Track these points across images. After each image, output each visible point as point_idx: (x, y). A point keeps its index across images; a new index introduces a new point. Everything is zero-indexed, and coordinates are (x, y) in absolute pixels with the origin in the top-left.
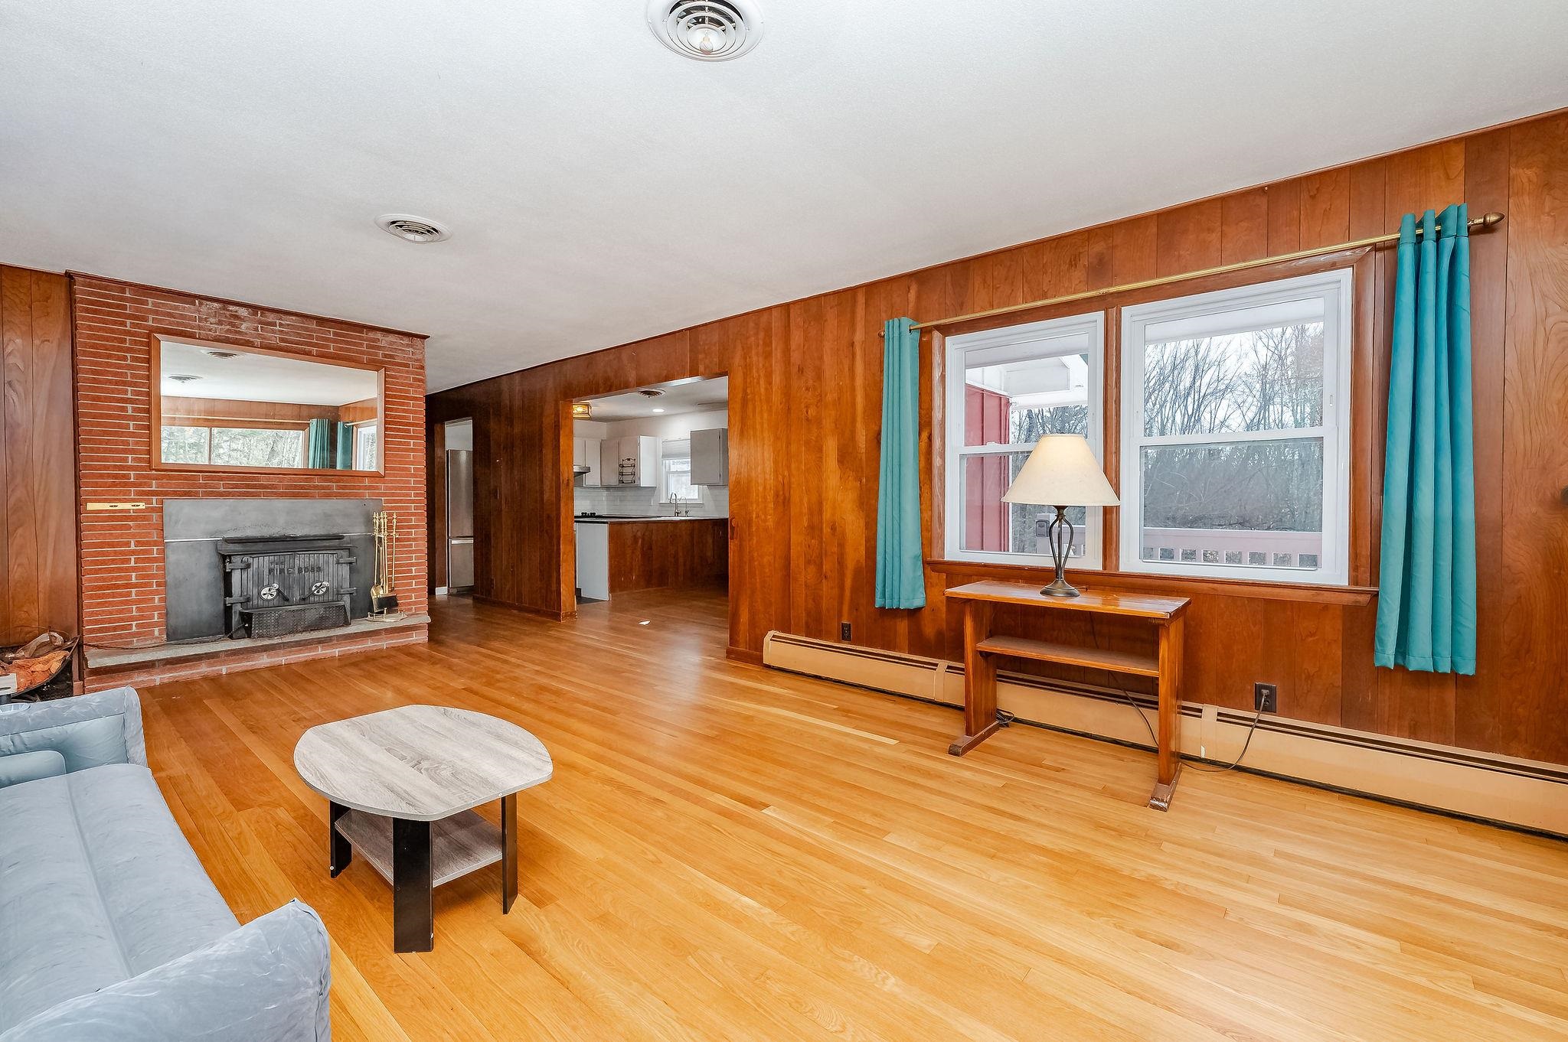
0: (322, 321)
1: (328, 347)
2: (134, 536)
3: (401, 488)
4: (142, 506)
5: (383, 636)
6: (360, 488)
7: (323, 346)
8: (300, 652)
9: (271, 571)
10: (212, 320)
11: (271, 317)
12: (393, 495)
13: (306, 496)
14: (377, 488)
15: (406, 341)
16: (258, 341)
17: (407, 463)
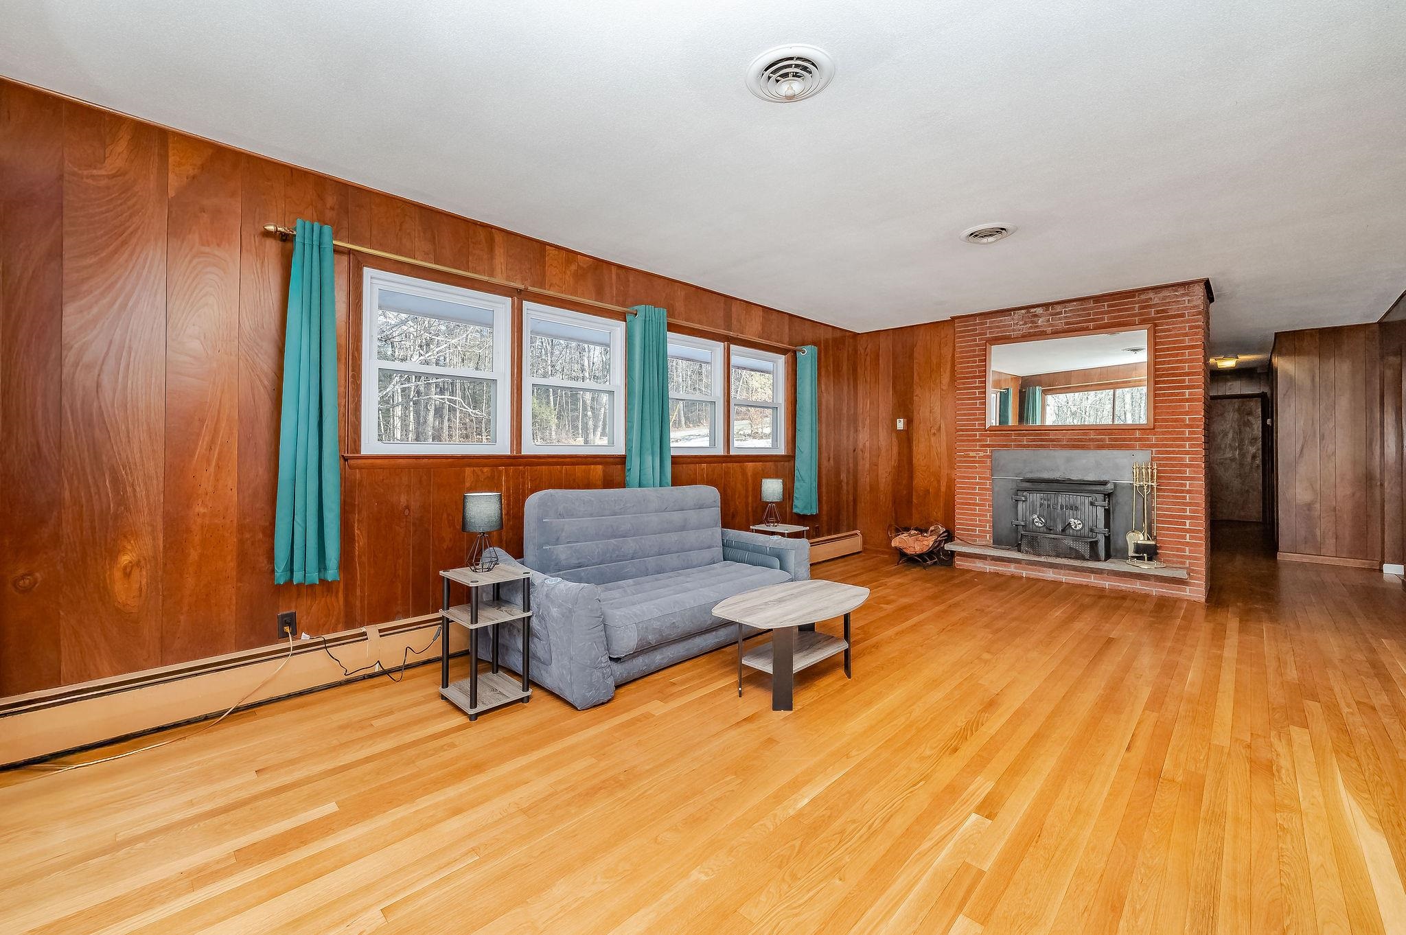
0: (1097, 299)
1: (1103, 319)
2: (978, 473)
3: (1175, 439)
4: (981, 454)
5: (1152, 582)
6: (1130, 440)
7: (1098, 319)
8: (1076, 576)
9: (1041, 505)
10: (1021, 323)
11: (1058, 308)
12: (1166, 446)
13: (1083, 447)
14: (1148, 439)
15: (1181, 291)
16: (1049, 330)
17: (1182, 413)
